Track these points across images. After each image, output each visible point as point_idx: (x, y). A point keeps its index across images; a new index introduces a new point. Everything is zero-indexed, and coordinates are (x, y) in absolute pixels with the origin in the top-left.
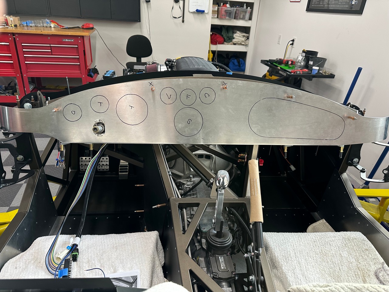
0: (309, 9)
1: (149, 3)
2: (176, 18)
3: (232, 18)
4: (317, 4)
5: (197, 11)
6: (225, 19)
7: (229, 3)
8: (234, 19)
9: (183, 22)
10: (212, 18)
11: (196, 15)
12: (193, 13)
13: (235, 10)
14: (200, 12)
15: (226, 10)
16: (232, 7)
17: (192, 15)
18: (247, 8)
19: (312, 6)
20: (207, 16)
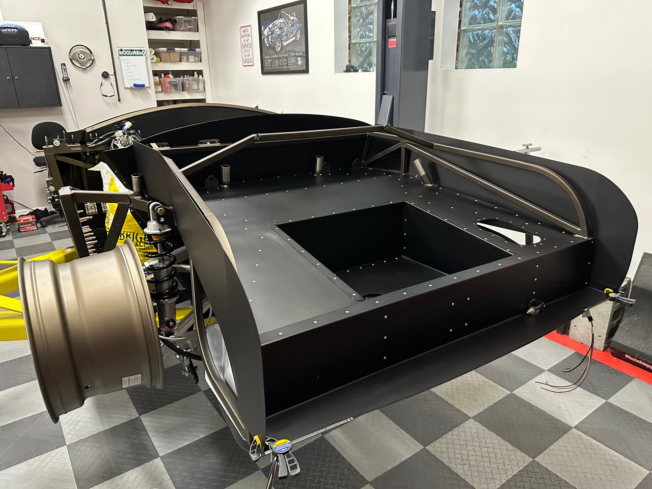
0: (264, 72)
1: (68, 81)
2: (107, 96)
3: (180, 91)
4: (270, 67)
5: (135, 85)
6: (171, 92)
7: (170, 73)
8: (183, 91)
9: (119, 100)
10: (156, 92)
11: (136, 92)
12: (131, 88)
13: (181, 81)
14: (139, 87)
15: (170, 82)
16: (176, 77)
17: (129, 90)
18: (198, 77)
19: (266, 69)
20: (148, 90)
